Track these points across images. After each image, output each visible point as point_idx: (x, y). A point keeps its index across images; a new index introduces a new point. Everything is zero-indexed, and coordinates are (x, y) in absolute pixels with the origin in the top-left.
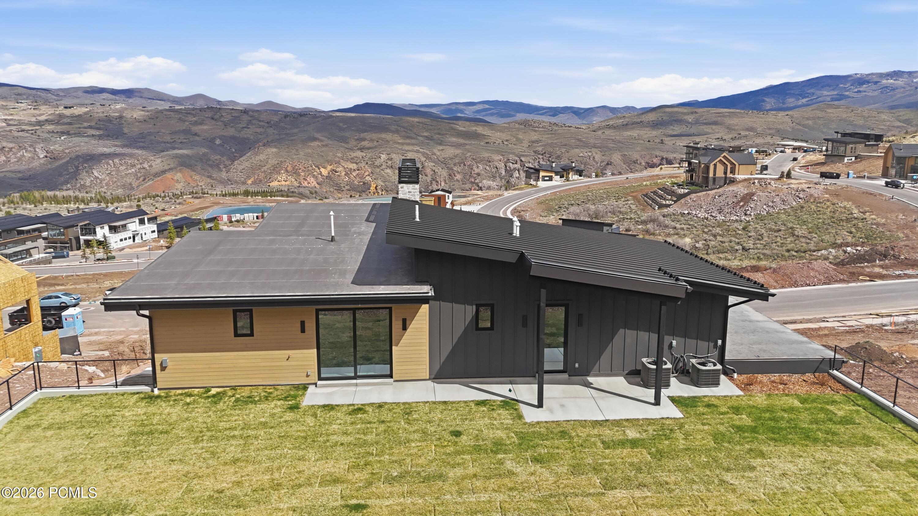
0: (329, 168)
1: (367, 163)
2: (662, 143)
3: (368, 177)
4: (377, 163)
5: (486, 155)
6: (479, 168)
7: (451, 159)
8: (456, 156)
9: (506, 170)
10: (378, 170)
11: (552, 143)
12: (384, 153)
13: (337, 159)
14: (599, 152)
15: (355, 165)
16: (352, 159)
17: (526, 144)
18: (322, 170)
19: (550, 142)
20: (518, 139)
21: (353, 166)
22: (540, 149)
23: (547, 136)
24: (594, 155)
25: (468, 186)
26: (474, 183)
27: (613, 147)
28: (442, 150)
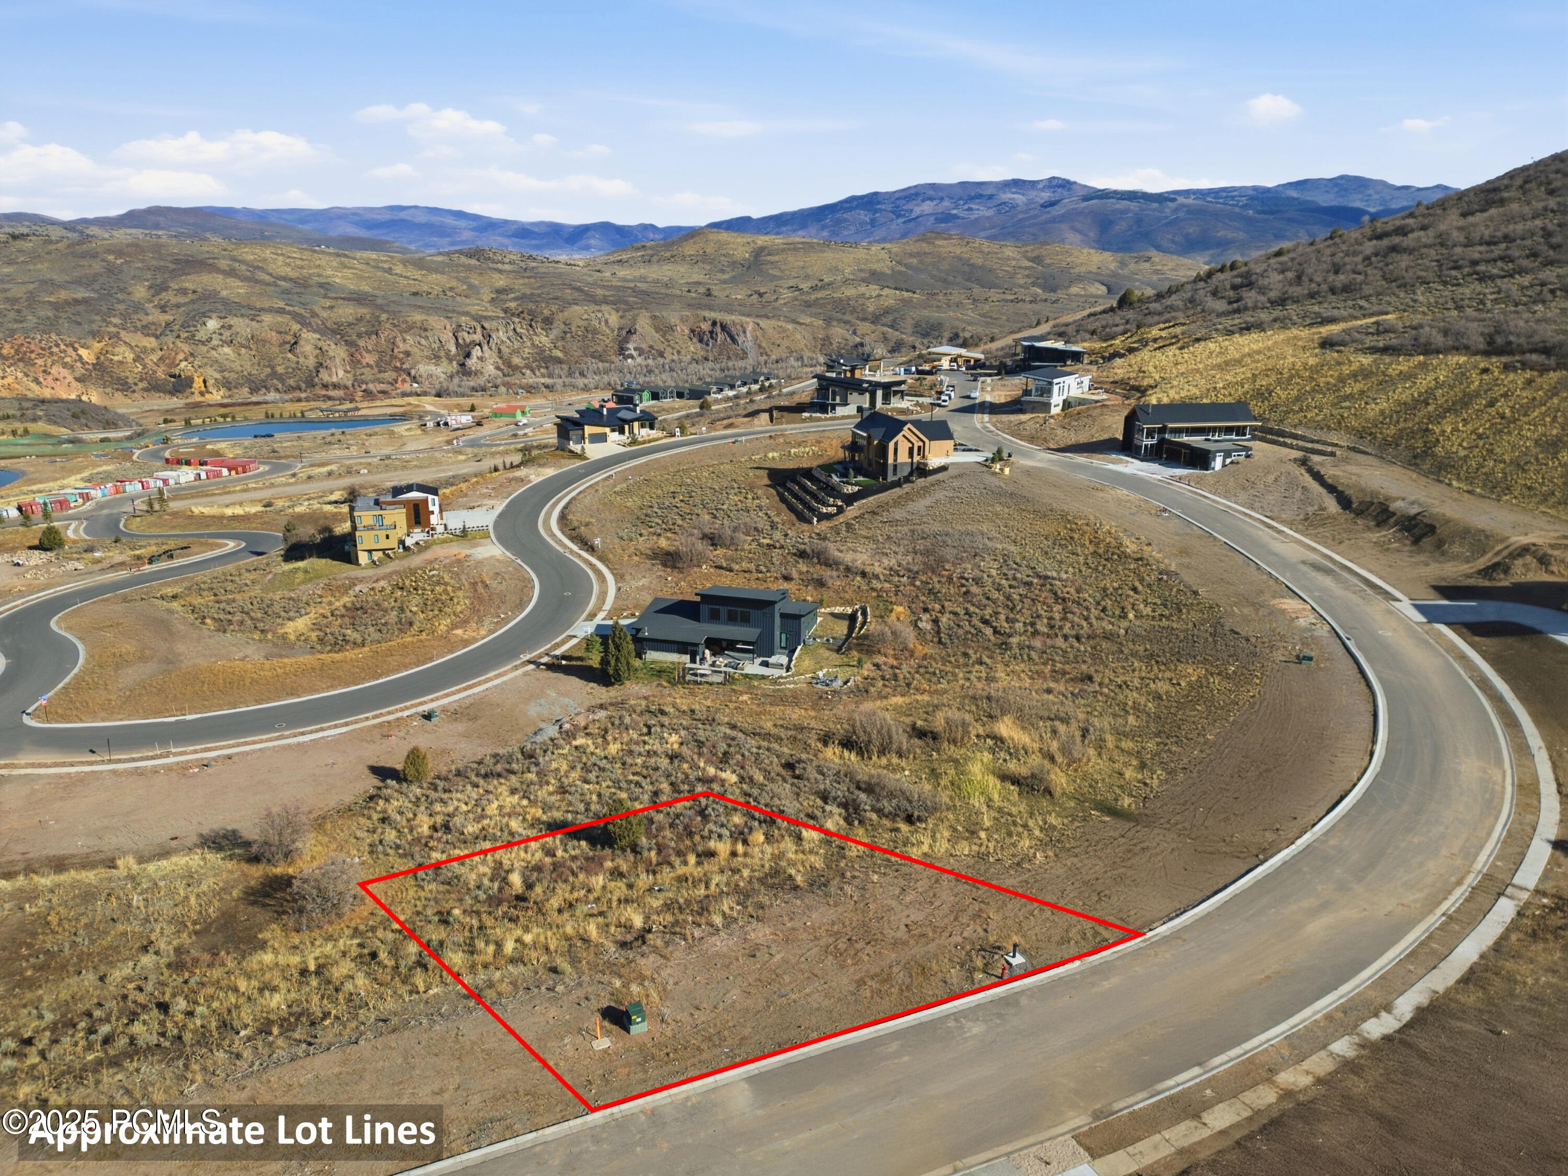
0: (98, 346)
1: (178, 337)
2: (709, 295)
3: (184, 364)
4: (201, 335)
5: (418, 317)
6: (408, 342)
7: (350, 324)
8: (360, 320)
9: (457, 345)
10: (205, 348)
11: (532, 294)
12: (214, 315)
13: (112, 329)
14: (613, 312)
15: (153, 339)
16: (144, 327)
17: (487, 295)
18: (83, 352)
19: (528, 291)
20: (471, 287)
21: (150, 342)
22: (513, 305)
23: (521, 281)
24: (607, 316)
25: (389, 375)
26: (401, 369)
27: (636, 303)
28: (331, 308)
